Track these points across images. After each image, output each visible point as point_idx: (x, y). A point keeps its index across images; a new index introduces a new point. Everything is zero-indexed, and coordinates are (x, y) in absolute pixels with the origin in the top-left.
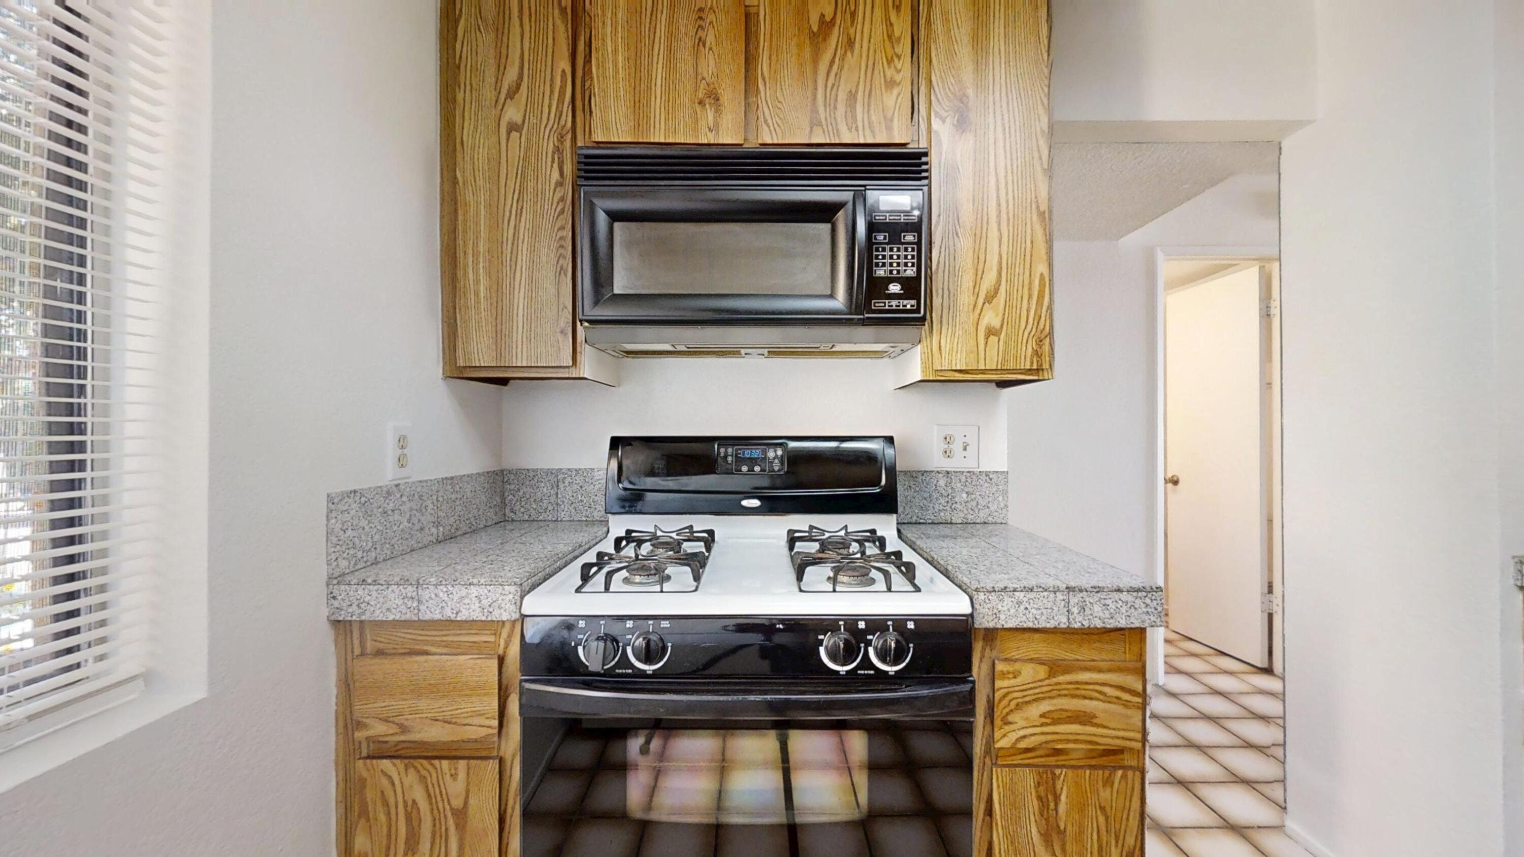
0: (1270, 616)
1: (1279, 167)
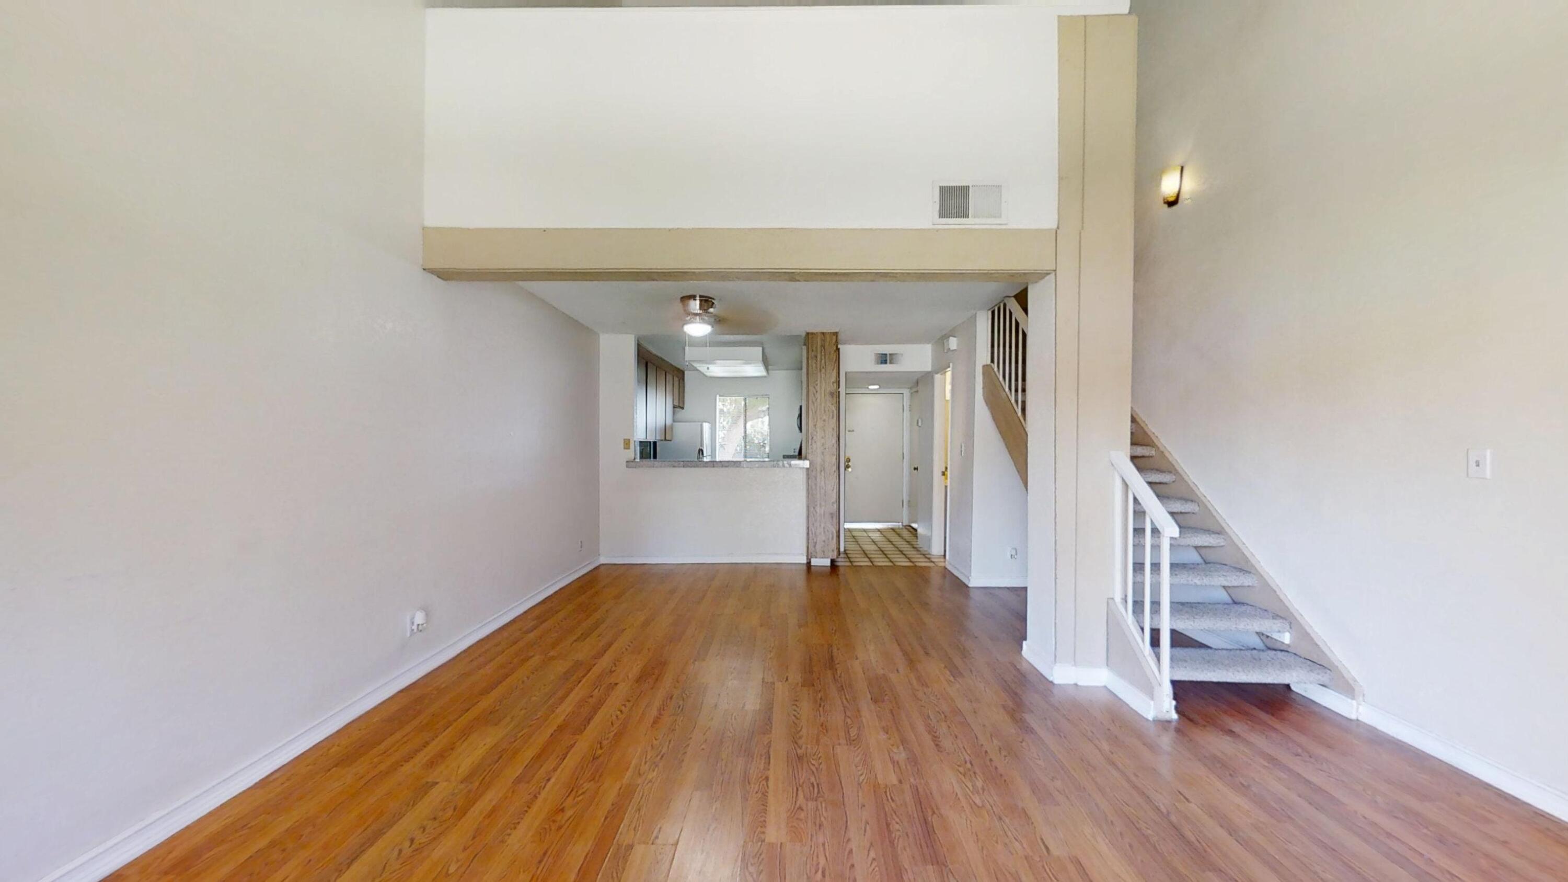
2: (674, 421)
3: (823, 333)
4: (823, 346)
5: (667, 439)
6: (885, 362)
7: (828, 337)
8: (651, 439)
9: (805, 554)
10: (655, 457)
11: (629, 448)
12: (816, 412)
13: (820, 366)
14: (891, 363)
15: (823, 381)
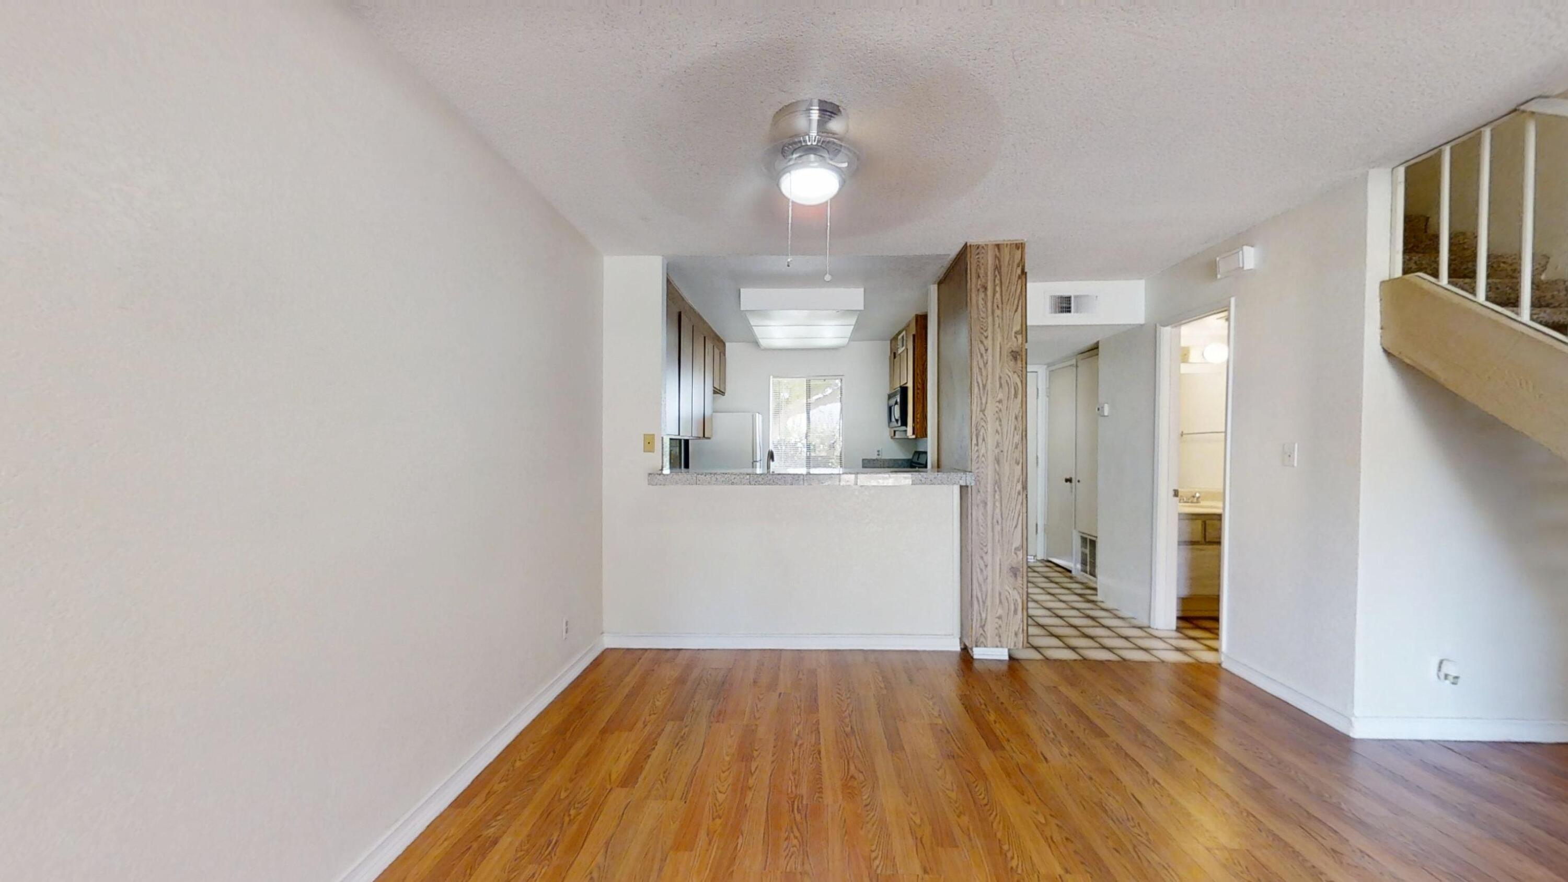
2: (715, 411)
3: (998, 246)
4: (998, 268)
5: (706, 436)
6: (1068, 310)
7: (1006, 251)
8: (684, 435)
9: (958, 635)
10: (687, 466)
11: (652, 450)
12: (984, 386)
13: (993, 303)
14: (1077, 311)
15: (998, 330)
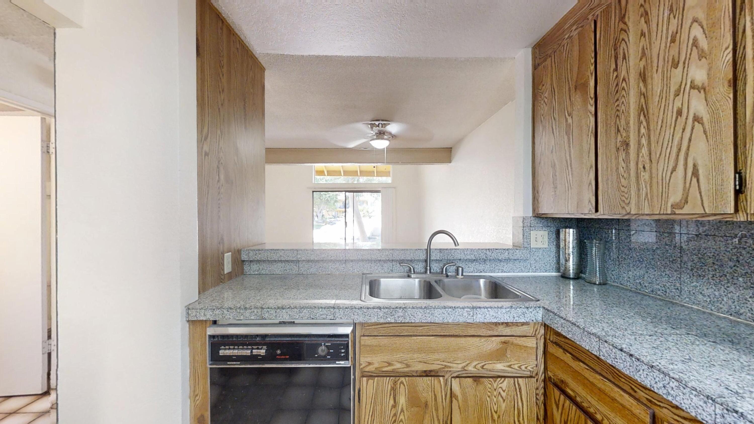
0: (49, 355)
1: (55, 48)
